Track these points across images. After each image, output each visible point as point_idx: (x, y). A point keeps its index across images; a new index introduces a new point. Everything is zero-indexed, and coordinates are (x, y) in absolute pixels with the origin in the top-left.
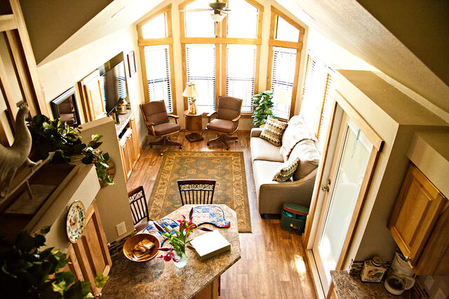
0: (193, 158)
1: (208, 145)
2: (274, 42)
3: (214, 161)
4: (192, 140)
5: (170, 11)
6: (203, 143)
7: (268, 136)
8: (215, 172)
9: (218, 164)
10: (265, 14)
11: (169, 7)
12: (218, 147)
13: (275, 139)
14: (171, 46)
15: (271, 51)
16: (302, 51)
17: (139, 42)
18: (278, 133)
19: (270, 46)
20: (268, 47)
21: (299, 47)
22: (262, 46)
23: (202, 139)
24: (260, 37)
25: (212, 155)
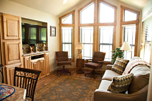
0: (73, 79)
1: (85, 75)
2: (123, 23)
3: (83, 82)
4: (78, 72)
5: (74, 13)
6: (83, 74)
7: (115, 68)
8: (81, 87)
9: (85, 84)
10: (117, 10)
11: (74, 11)
12: (90, 77)
13: (120, 70)
14: (74, 27)
15: (121, 28)
16: (139, 24)
17: (59, 24)
18: (122, 66)
19: (121, 25)
20: (120, 26)
21: (138, 22)
22: (117, 26)
23: (84, 73)
24: (115, 21)
25: (85, 80)
